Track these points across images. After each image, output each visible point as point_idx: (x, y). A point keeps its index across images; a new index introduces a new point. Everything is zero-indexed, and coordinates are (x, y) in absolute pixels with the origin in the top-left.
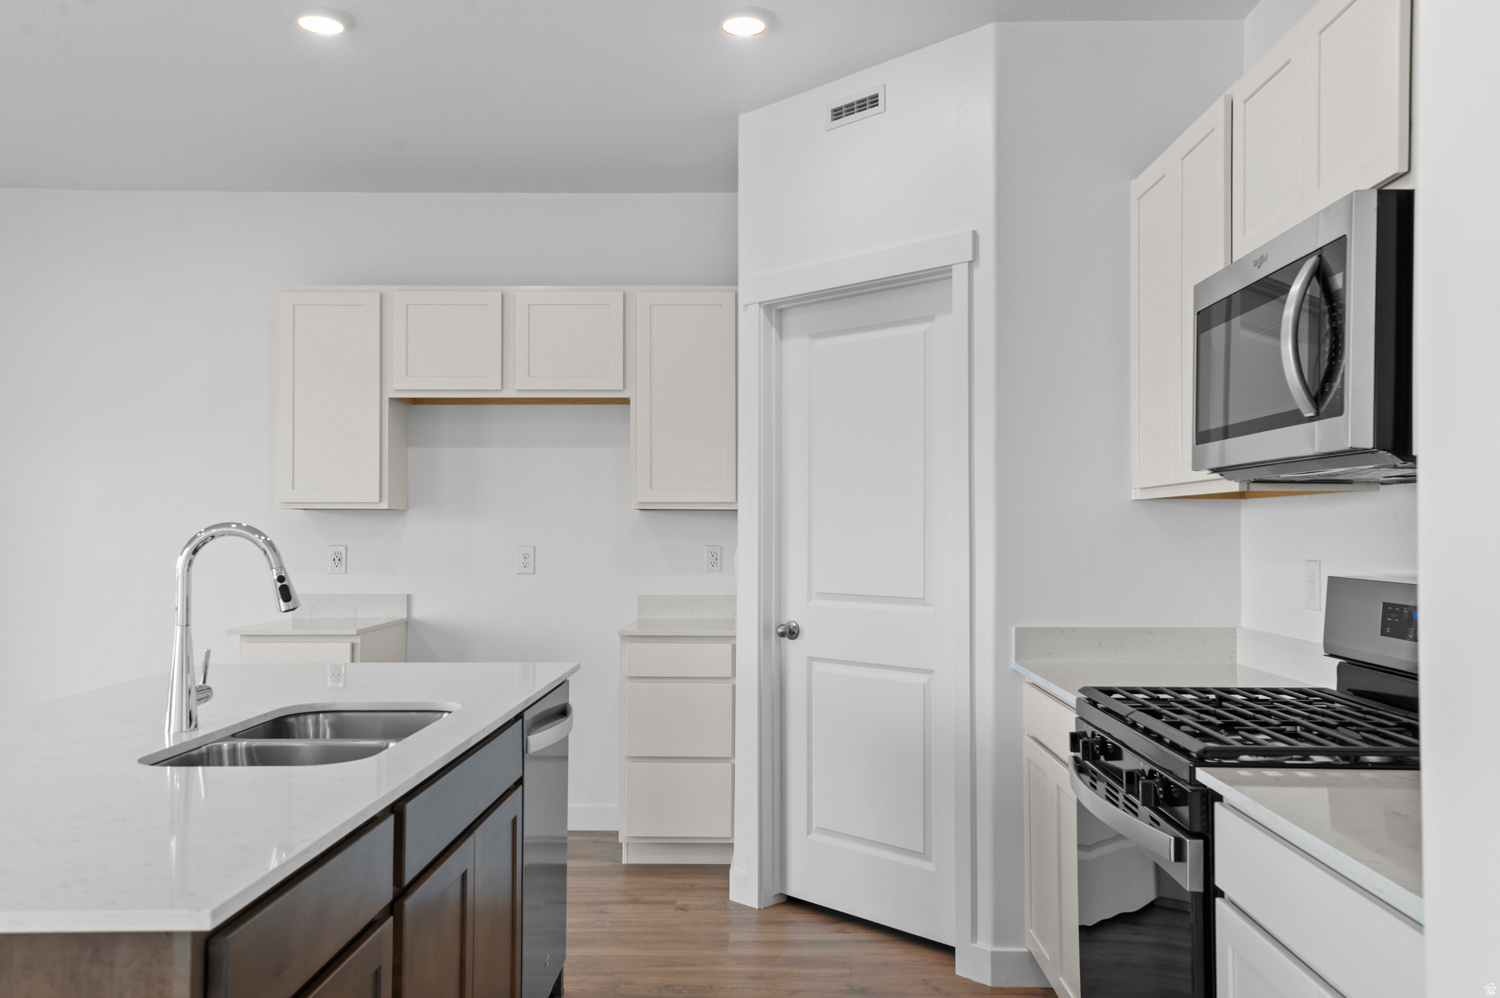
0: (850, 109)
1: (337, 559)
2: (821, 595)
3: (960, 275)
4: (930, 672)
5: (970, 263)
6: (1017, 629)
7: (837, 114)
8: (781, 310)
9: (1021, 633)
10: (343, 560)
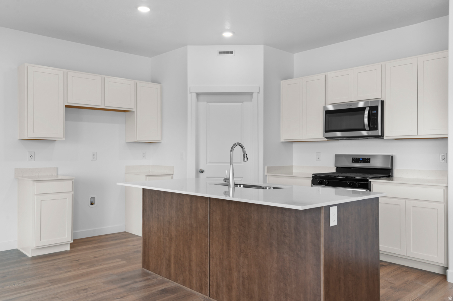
0: (224, 53)
1: (31, 156)
2: (210, 162)
3: (255, 95)
4: (242, 177)
5: (258, 92)
6: (267, 167)
7: (220, 53)
8: (198, 95)
9: (268, 168)
10: (33, 156)
